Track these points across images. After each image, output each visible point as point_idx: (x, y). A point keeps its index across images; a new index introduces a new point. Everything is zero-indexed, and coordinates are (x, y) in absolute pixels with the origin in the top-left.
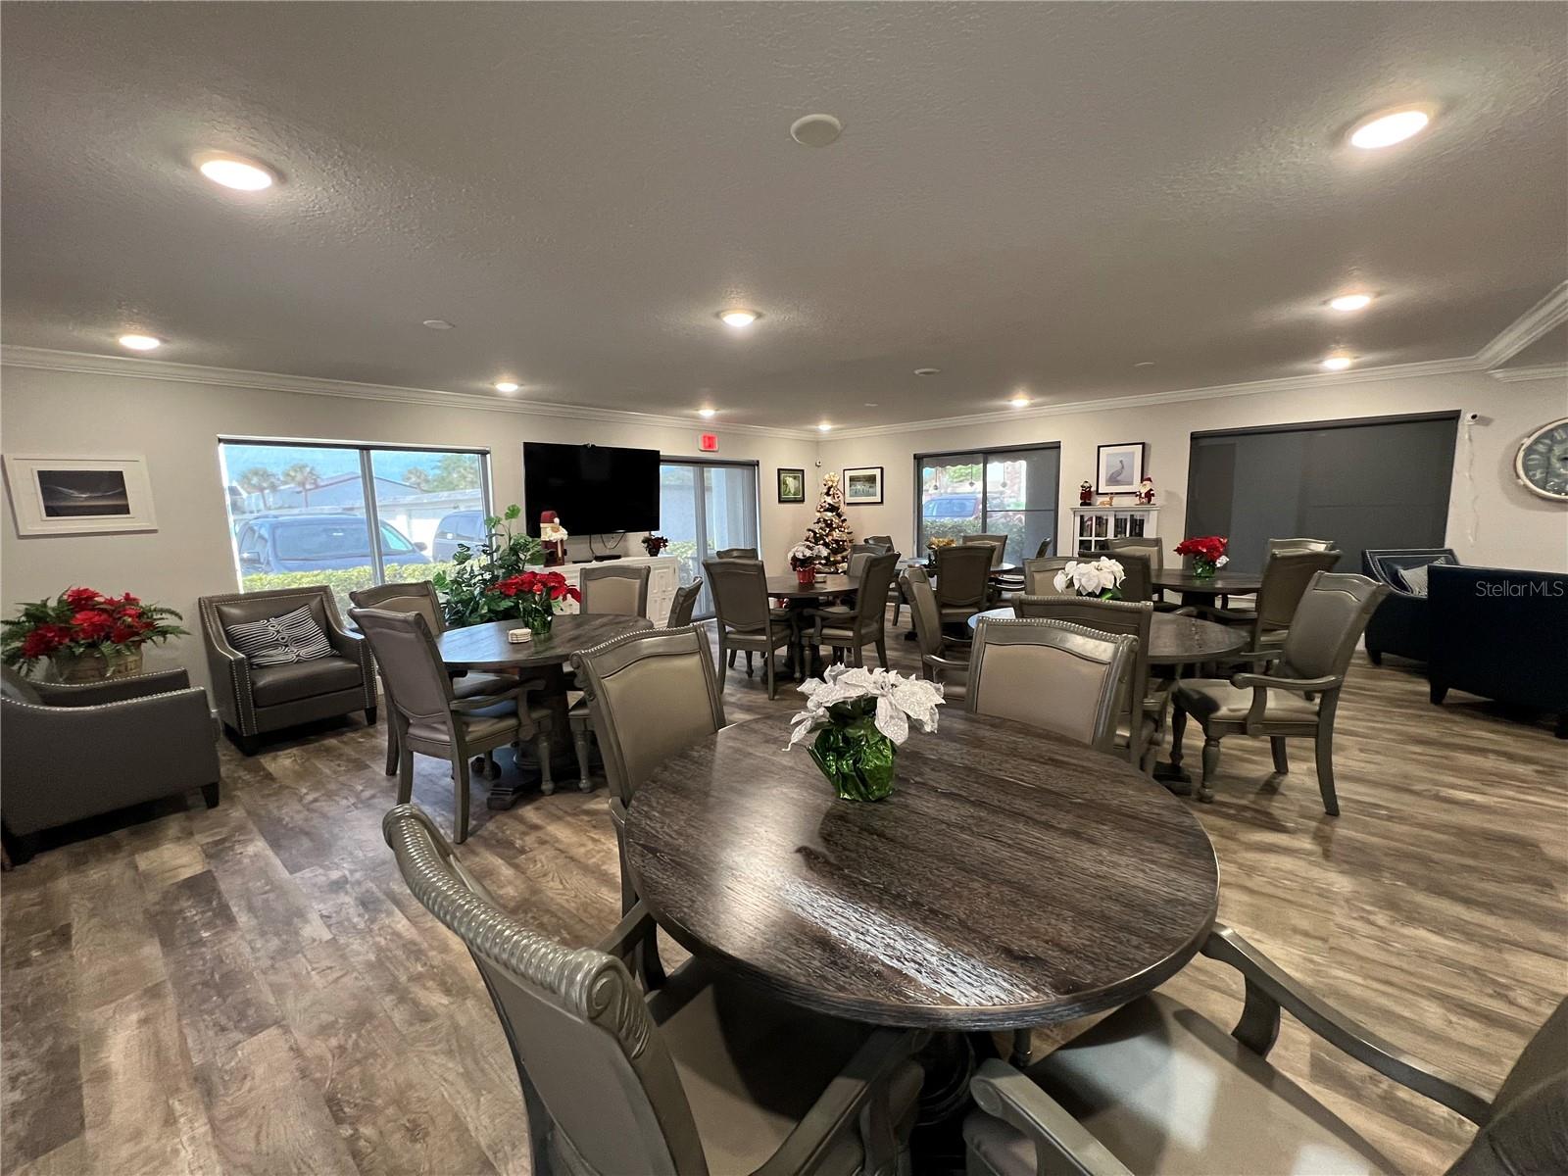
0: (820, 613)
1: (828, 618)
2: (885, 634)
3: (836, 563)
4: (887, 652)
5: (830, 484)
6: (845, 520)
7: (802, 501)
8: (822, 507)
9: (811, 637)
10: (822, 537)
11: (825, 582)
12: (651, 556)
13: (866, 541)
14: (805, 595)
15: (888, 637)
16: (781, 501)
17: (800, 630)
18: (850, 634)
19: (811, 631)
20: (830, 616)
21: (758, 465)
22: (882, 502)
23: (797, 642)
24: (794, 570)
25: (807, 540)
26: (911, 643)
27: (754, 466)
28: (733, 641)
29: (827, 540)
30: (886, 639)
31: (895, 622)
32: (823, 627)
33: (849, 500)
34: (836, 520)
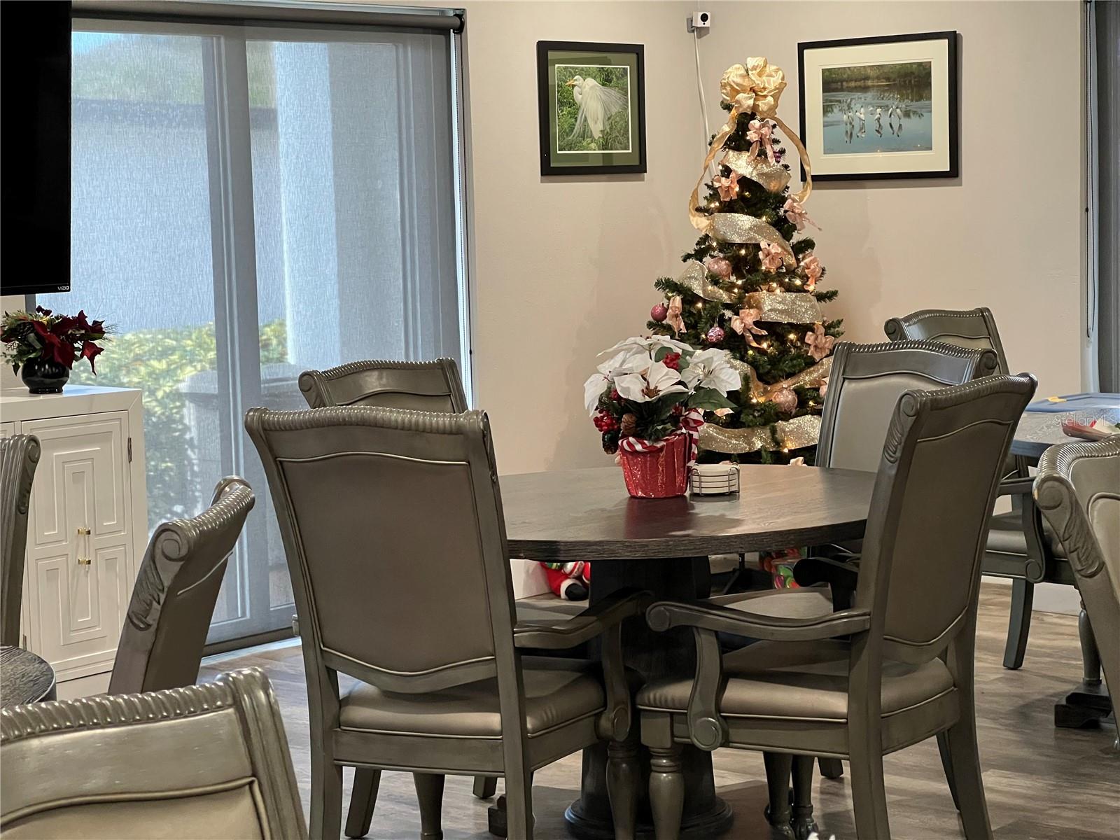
0: (716, 619)
1: (746, 641)
2: (978, 703)
3: (770, 416)
4: (989, 779)
5: (746, 101)
6: (807, 245)
7: (637, 168)
8: (715, 195)
9: (677, 715)
10: (715, 314)
11: (731, 495)
12: (35, 391)
13: (893, 328)
14: (654, 546)
15: (989, 714)
16: (549, 170)
17: (636, 687)
18: (836, 703)
19: (680, 691)
20: (755, 629)
21: (460, 29)
22: (953, 173)
23: (621, 737)
24: (611, 445)
25: (658, 324)
26: (1082, 742)
27: (443, 31)
28: (366, 732)
29: (737, 326)
30: (980, 722)
31: (1016, 655)
32: (726, 676)
33: (822, 164)
34: (772, 248)
